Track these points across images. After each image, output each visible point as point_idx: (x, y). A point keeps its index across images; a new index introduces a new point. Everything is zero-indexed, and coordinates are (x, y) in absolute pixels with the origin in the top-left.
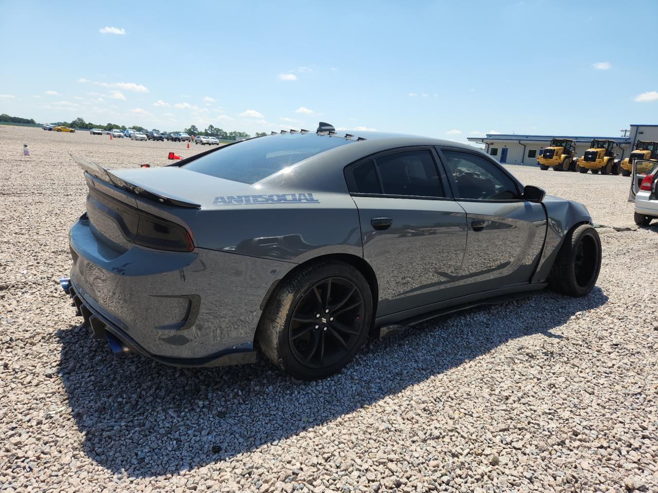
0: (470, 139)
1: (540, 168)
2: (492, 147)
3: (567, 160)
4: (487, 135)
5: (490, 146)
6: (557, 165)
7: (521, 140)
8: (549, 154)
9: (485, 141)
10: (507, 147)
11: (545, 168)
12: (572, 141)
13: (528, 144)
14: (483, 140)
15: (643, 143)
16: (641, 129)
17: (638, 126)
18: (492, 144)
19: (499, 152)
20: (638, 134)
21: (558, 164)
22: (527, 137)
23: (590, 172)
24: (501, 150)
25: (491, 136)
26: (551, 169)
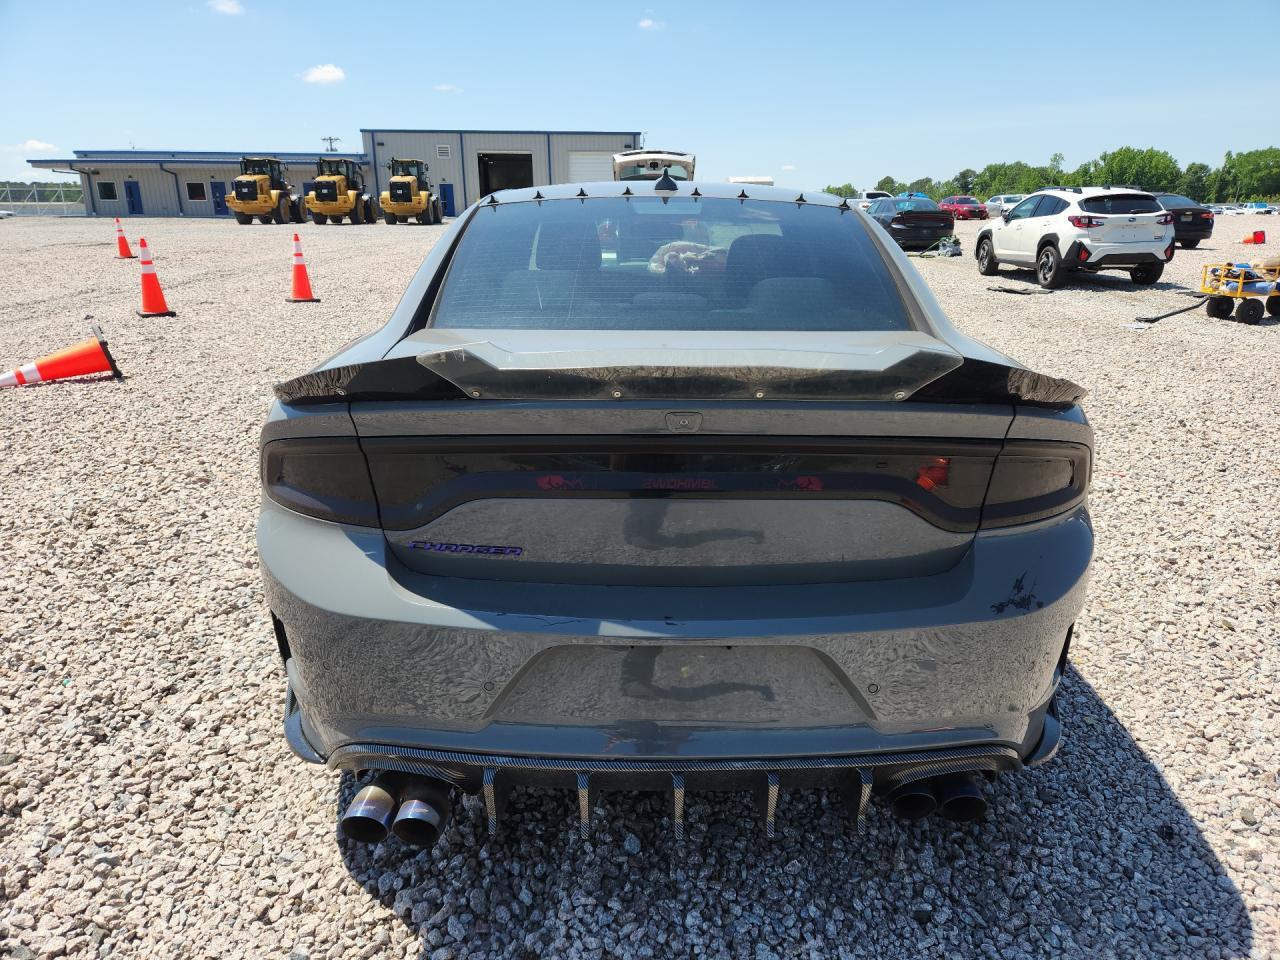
0: (36, 163)
1: (235, 221)
2: (97, 180)
3: (283, 200)
4: (75, 152)
5: (93, 177)
6: (268, 213)
7: (166, 163)
8: (248, 192)
9: (75, 166)
10: (135, 179)
11: (245, 219)
12: (279, 163)
13: (184, 170)
14: (70, 164)
15: (402, 163)
16: (379, 138)
17: (373, 132)
18: (96, 173)
19: (120, 191)
20: (376, 147)
21: (270, 210)
22: (173, 154)
23: (329, 221)
24: (123, 187)
25: (85, 154)
26: (256, 221)
